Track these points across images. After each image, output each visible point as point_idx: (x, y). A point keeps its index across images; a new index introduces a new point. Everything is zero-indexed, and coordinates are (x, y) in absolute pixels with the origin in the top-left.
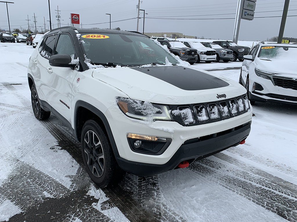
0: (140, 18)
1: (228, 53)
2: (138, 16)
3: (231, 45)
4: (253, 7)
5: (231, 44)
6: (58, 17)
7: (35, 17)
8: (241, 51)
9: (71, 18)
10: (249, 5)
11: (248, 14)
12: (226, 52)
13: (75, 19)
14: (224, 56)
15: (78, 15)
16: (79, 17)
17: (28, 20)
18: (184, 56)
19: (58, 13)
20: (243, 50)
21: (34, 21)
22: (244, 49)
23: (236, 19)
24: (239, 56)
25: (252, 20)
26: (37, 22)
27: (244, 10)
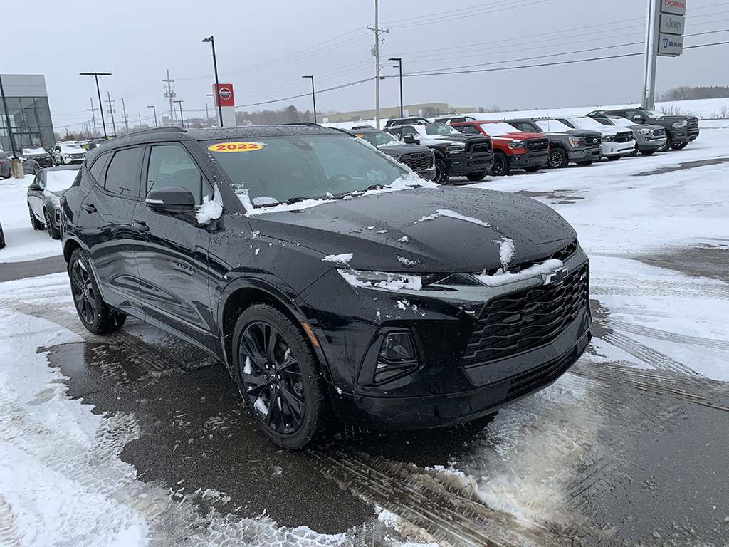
0: (382, 78)
1: (656, 133)
2: (378, 73)
3: (651, 117)
4: (679, 25)
5: (652, 114)
6: (169, 95)
7: (110, 101)
8: (679, 127)
9: (215, 95)
10: (671, 24)
11: (671, 44)
12: (652, 131)
13: (224, 96)
14: (648, 140)
15: (230, 87)
16: (232, 91)
17: (93, 110)
18: (578, 149)
19: (169, 87)
20: (685, 123)
21: (108, 111)
22: (686, 121)
23: (646, 53)
24: (677, 137)
25: (679, 55)
26: (115, 112)
27: (661, 35)
